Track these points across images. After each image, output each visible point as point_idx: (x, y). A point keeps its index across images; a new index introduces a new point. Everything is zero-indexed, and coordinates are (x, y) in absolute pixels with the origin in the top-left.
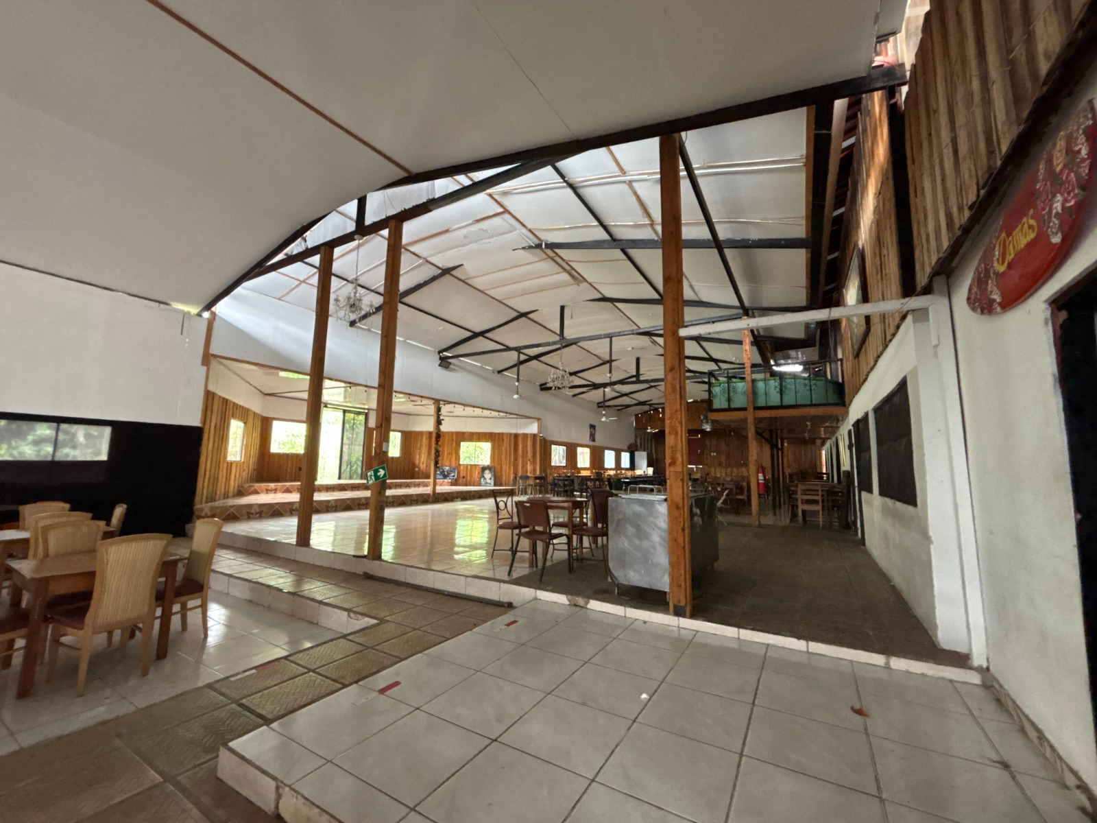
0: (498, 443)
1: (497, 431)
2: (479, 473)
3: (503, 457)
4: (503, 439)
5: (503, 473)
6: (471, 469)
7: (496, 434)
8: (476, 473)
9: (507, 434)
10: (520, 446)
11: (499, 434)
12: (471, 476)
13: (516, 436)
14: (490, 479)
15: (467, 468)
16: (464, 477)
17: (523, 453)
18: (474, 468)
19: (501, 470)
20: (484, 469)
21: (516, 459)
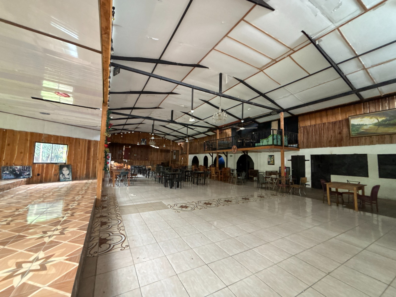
0: (75, 146)
1: (74, 136)
2: (55, 170)
3: (79, 157)
4: (79, 143)
5: (79, 169)
6: (47, 167)
7: (73, 138)
8: (53, 171)
9: (83, 139)
10: (92, 149)
11: (76, 139)
12: (47, 173)
13: (90, 141)
14: (69, 174)
15: (43, 166)
16: (38, 175)
17: (94, 154)
18: (50, 166)
19: (77, 167)
20: (61, 166)
21: (88, 159)
